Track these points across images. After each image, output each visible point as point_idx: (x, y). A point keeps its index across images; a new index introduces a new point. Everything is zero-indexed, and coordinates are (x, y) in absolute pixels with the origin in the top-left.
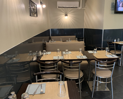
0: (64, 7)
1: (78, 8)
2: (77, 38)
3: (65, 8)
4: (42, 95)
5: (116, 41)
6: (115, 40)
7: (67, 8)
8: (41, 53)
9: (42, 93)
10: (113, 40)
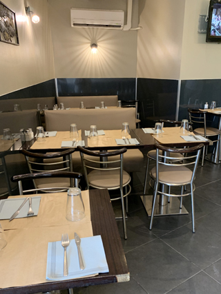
0: (88, 25)
1: (121, 28)
2: (120, 101)
3: (91, 27)
4: (31, 218)
5: (209, 108)
6: (206, 106)
7: (95, 28)
8: (32, 133)
9: (30, 216)
10: (201, 104)
